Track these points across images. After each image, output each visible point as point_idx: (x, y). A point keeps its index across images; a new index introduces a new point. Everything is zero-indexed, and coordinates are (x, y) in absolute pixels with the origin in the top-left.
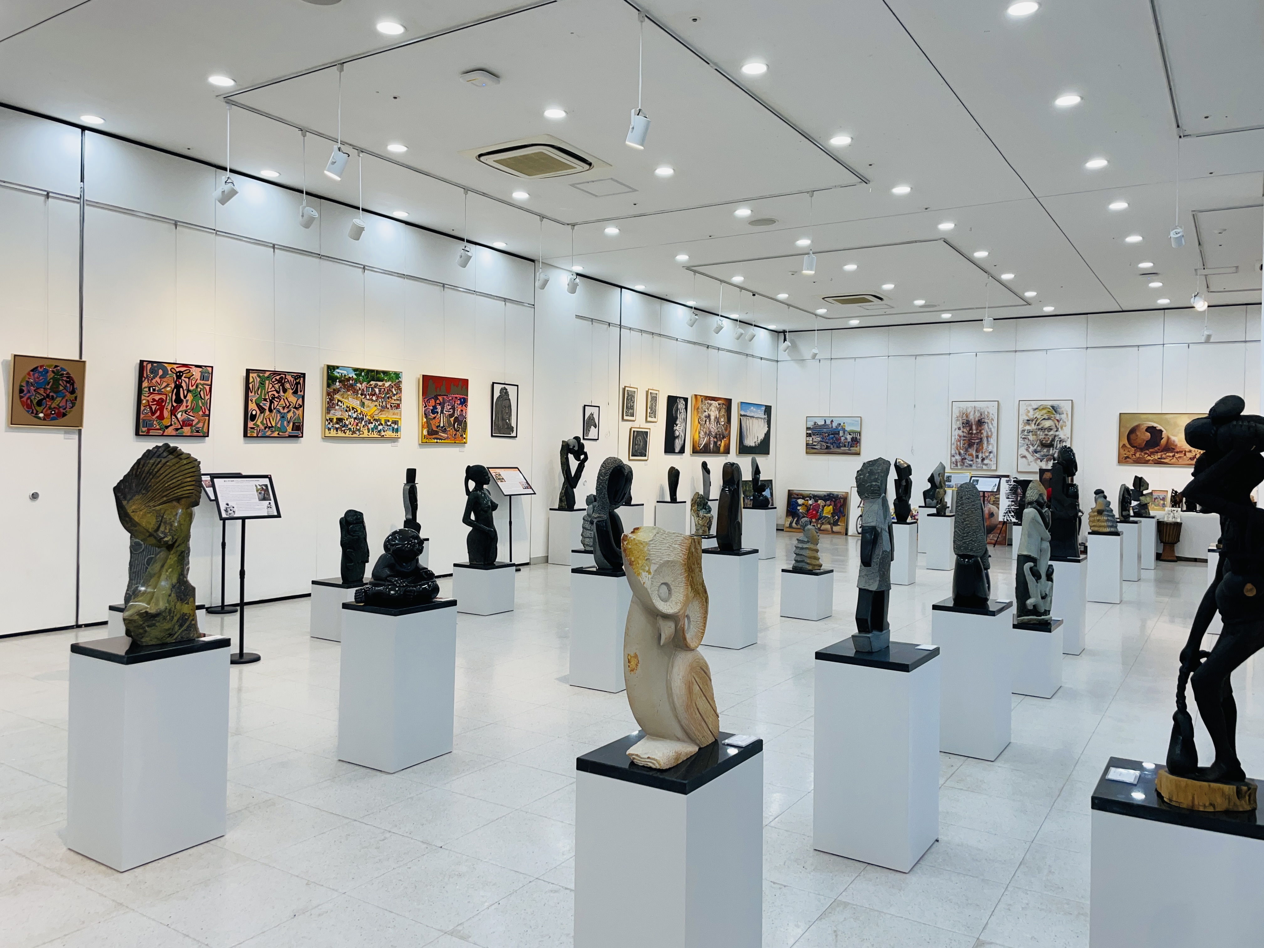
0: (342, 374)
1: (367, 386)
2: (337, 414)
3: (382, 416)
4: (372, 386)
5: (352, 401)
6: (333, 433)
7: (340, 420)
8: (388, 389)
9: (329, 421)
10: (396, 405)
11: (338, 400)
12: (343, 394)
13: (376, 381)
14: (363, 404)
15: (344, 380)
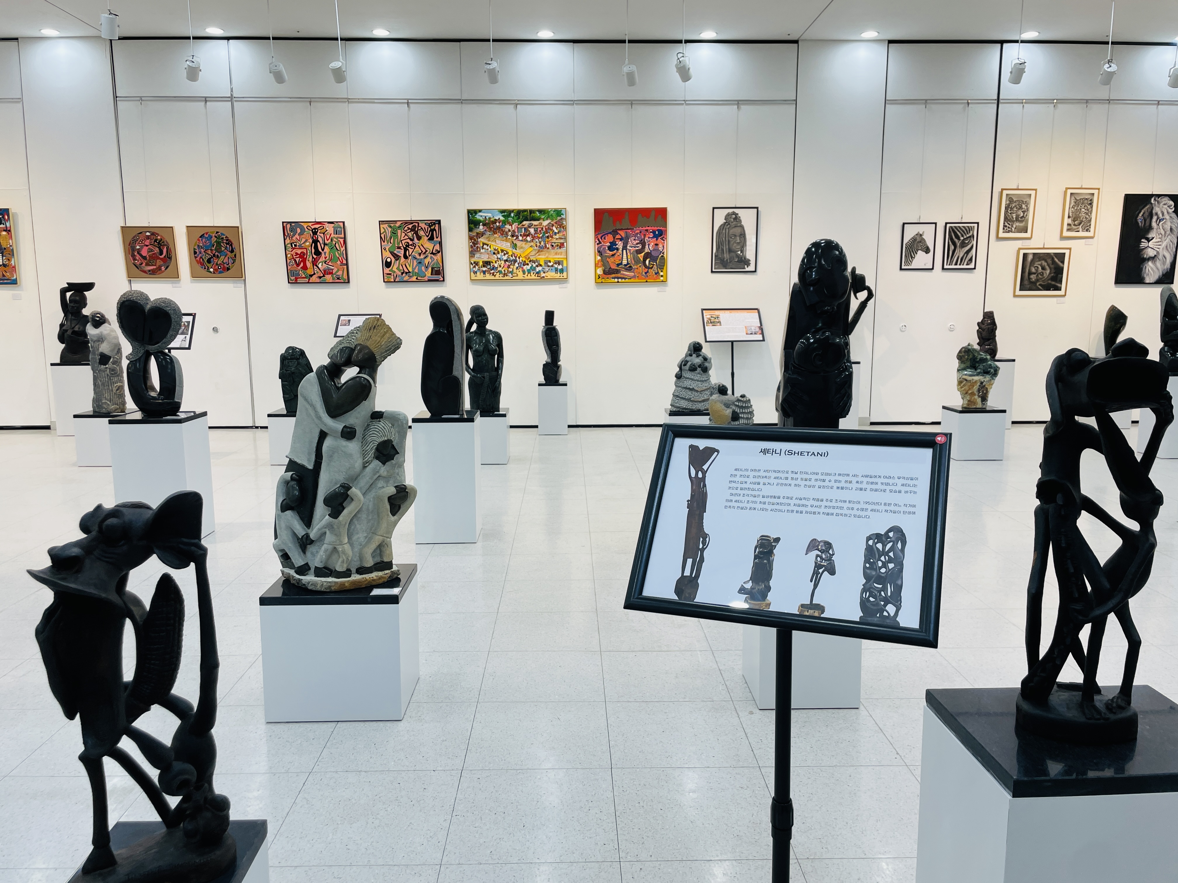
0: (485, 217)
1: (519, 227)
2: (482, 257)
3: (540, 257)
4: (525, 227)
5: (501, 243)
6: (480, 276)
7: (486, 263)
8: (547, 227)
9: (474, 265)
10: (559, 244)
11: (483, 243)
12: (489, 237)
13: (530, 221)
14: (515, 246)
15: (490, 224)
